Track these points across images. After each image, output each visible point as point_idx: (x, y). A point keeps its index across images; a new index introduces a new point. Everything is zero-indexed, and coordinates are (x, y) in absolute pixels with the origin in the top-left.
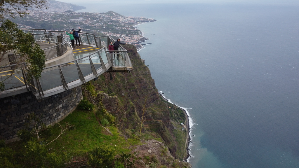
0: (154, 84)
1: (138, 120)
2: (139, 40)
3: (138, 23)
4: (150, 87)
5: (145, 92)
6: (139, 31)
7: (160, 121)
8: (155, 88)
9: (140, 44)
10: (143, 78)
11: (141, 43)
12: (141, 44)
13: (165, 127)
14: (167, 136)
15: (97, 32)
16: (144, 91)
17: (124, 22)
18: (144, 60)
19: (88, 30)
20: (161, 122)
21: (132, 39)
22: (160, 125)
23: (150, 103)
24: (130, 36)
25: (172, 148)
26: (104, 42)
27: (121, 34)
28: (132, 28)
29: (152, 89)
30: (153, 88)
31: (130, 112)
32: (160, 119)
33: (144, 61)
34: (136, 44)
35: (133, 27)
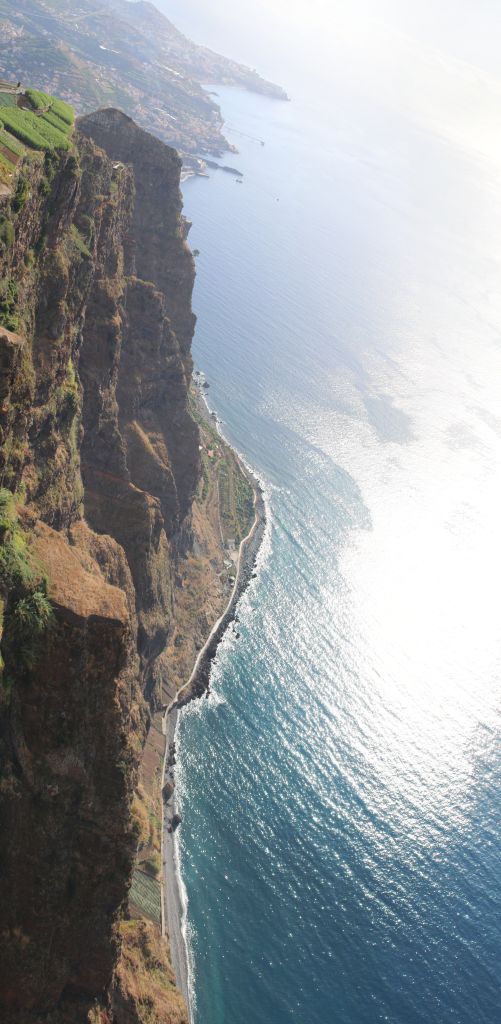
0: (190, 333)
1: (68, 461)
2: (203, 141)
3: (224, 79)
4: (169, 339)
5: (143, 355)
6: (217, 108)
7: (151, 500)
8: (185, 350)
9: (198, 155)
10: (156, 293)
11: (204, 153)
12: (205, 158)
13: (163, 530)
14: (155, 575)
15: (70, 51)
16: (142, 349)
17: (176, 58)
18: (190, 225)
19: (45, 33)
20: (154, 506)
21: (179, 127)
22: (147, 517)
23: (143, 405)
24: (175, 114)
25: (151, 634)
26: (78, 95)
27: (150, 95)
28: (197, 87)
29: (172, 353)
30: (178, 347)
31: (50, 416)
32: (155, 491)
33: (188, 226)
34: (185, 149)
35: (201, 89)
